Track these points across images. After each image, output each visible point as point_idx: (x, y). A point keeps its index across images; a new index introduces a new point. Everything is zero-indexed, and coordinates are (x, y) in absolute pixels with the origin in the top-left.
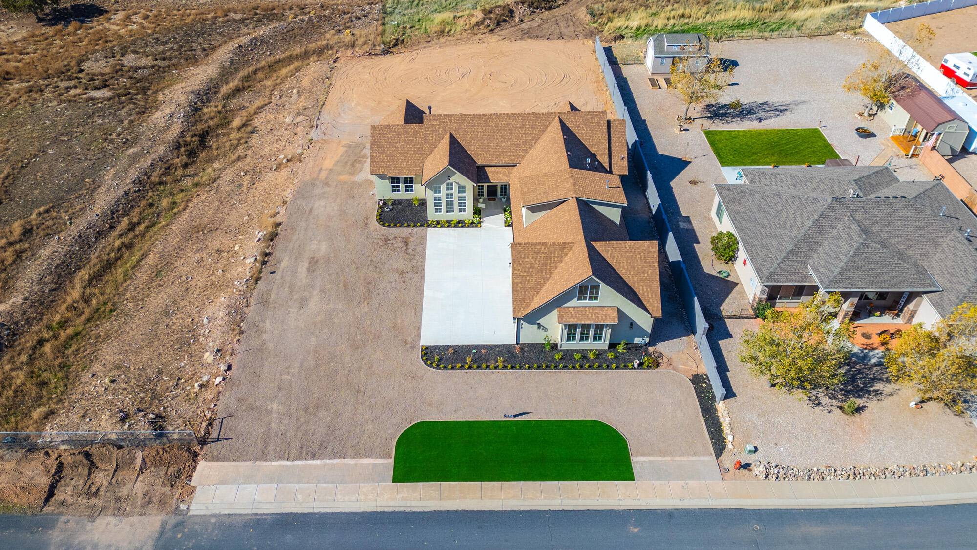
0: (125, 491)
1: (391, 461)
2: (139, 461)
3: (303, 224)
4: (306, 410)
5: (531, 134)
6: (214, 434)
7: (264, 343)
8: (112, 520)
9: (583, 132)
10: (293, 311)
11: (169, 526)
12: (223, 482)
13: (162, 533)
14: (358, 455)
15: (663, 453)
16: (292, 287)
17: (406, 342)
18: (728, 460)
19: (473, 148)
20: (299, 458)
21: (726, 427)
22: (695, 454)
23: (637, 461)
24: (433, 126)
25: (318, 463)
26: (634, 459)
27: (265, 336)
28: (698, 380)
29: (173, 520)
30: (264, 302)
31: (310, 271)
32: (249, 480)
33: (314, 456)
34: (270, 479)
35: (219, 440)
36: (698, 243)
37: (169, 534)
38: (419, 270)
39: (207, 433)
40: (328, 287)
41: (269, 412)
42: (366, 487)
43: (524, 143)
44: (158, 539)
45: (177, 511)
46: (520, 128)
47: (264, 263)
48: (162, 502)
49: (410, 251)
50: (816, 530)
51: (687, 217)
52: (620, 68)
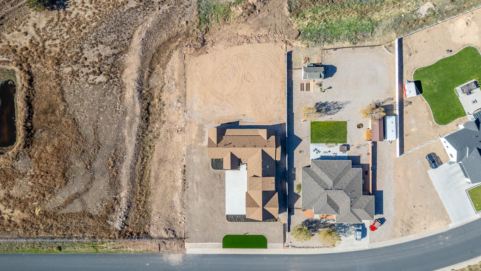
0: (173, 249)
1: (222, 243)
2: (174, 243)
3: (191, 167)
4: (203, 231)
5: (254, 152)
6: (186, 237)
7: (191, 212)
8: (173, 255)
10: (195, 202)
11: (184, 256)
12: (191, 248)
13: (183, 258)
14: (215, 242)
15: (273, 243)
16: (193, 193)
17: (222, 213)
18: (286, 244)
19: (237, 155)
20: (204, 242)
21: (287, 239)
22: (280, 243)
23: (269, 244)
24: (225, 150)
25: (208, 244)
26: (268, 244)
27: (190, 210)
28: (284, 225)
29: (184, 255)
30: (188, 198)
31: (197, 187)
32: (196, 247)
33: (207, 242)
34: (200, 247)
36: (295, 180)
37: (184, 258)
38: (224, 188)
39: (185, 236)
40: (202, 194)
41: (196, 231)
42: (218, 249)
43: (252, 154)
45: (184, 253)
46: (251, 151)
47: (185, 183)
48: (181, 251)
49: (221, 180)
50: (296, 259)
51: (295, 168)
52: (292, 72)
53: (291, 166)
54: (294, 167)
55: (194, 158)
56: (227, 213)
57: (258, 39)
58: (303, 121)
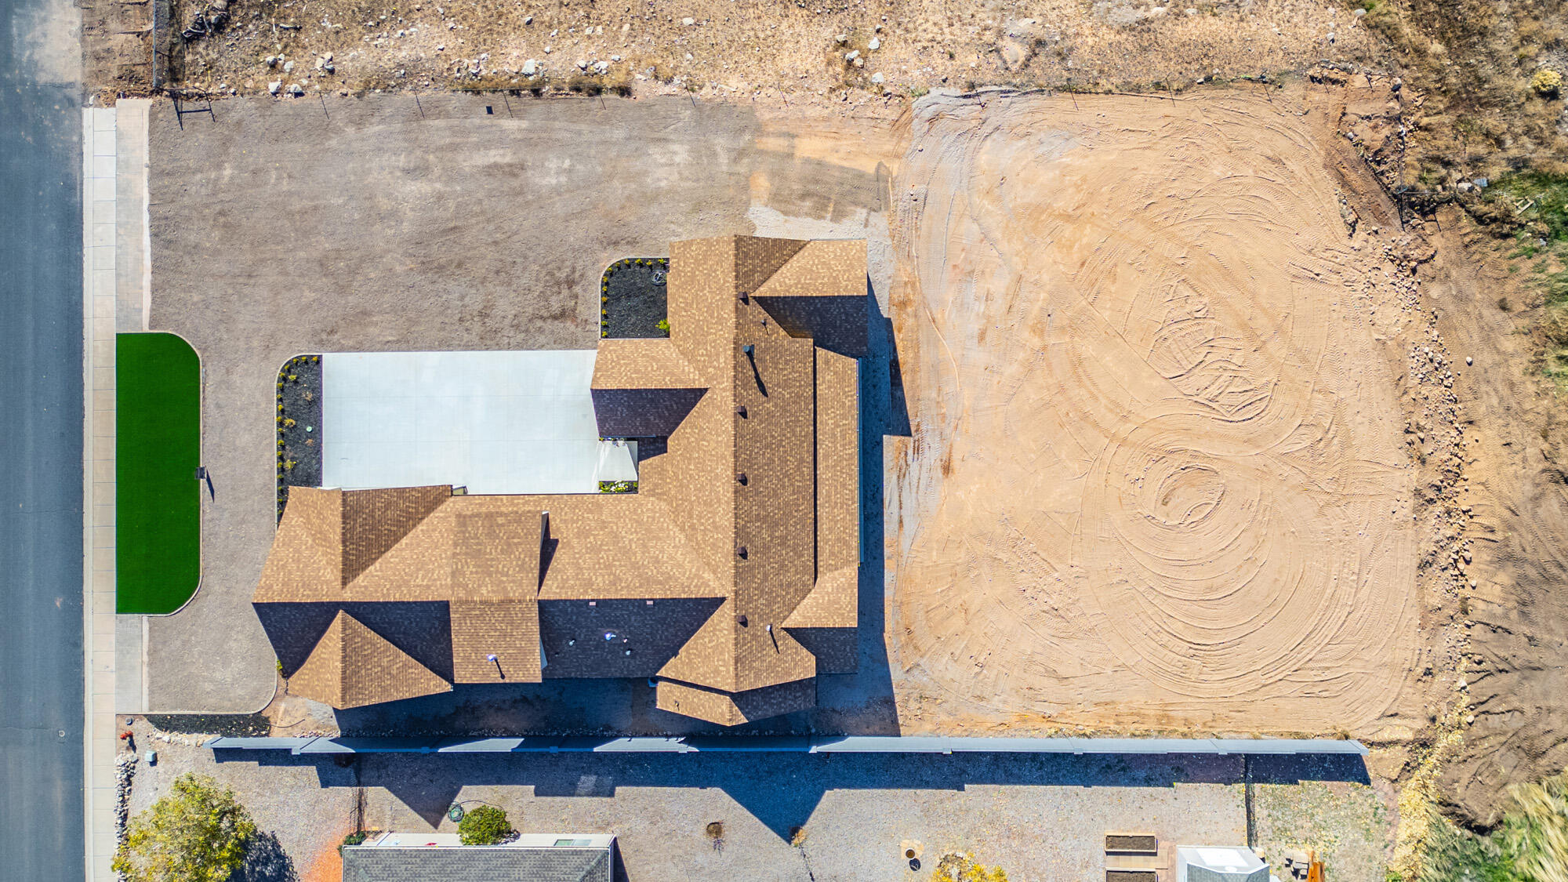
0: (113, 25)
1: (146, 330)
2: (145, 29)
3: (619, 134)
4: (222, 213)
5: (705, 541)
6: (187, 106)
7: (338, 131)
8: (78, 23)
9: (707, 640)
10: (402, 161)
11: (68, 91)
12: (120, 136)
13: (61, 87)
14: (155, 289)
15: (152, 652)
16: (454, 148)
17: (332, 332)
18: (142, 728)
19: (688, 430)
20: (153, 219)
22: (151, 692)
23: (142, 624)
24: (718, 355)
25: (144, 243)
26: (145, 617)
27: (351, 130)
28: (260, 723)
29: (75, 94)
30: (422, 113)
31: (491, 170)
32: (122, 165)
33: (155, 235)
34: (123, 190)
35: (179, 113)
36: (537, 794)
37: (59, 96)
38: (489, 340)
39: (188, 97)
40: (452, 204)
41: (219, 166)
42: (111, 304)
43: (693, 527)
44: (54, 86)
45: (85, 95)
46: (714, 522)
47: (515, 92)
48: (98, 74)
49: (539, 323)
51: (611, 794)
52: (1228, 781)
53: (623, 771)
54: (618, 789)
55: (676, 147)
56: (331, 361)
57: (1443, 559)
58: (910, 853)
